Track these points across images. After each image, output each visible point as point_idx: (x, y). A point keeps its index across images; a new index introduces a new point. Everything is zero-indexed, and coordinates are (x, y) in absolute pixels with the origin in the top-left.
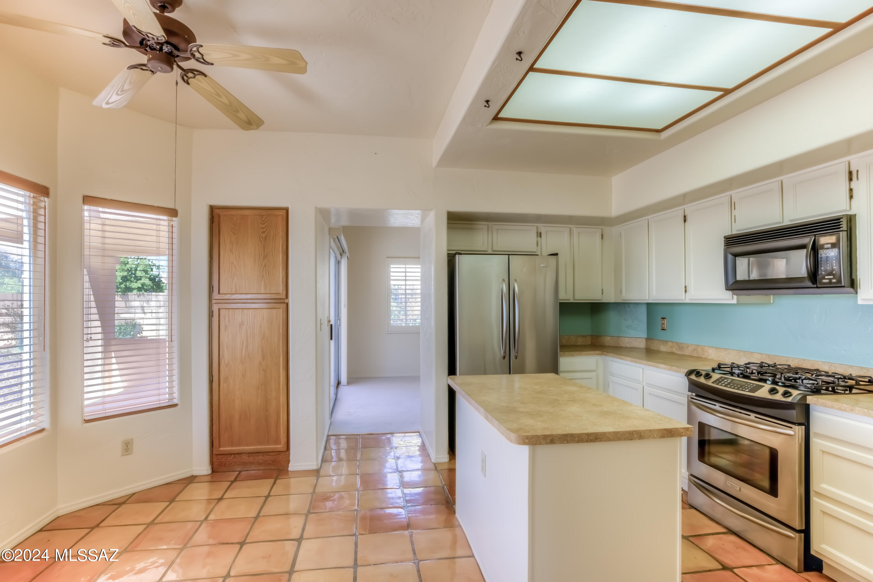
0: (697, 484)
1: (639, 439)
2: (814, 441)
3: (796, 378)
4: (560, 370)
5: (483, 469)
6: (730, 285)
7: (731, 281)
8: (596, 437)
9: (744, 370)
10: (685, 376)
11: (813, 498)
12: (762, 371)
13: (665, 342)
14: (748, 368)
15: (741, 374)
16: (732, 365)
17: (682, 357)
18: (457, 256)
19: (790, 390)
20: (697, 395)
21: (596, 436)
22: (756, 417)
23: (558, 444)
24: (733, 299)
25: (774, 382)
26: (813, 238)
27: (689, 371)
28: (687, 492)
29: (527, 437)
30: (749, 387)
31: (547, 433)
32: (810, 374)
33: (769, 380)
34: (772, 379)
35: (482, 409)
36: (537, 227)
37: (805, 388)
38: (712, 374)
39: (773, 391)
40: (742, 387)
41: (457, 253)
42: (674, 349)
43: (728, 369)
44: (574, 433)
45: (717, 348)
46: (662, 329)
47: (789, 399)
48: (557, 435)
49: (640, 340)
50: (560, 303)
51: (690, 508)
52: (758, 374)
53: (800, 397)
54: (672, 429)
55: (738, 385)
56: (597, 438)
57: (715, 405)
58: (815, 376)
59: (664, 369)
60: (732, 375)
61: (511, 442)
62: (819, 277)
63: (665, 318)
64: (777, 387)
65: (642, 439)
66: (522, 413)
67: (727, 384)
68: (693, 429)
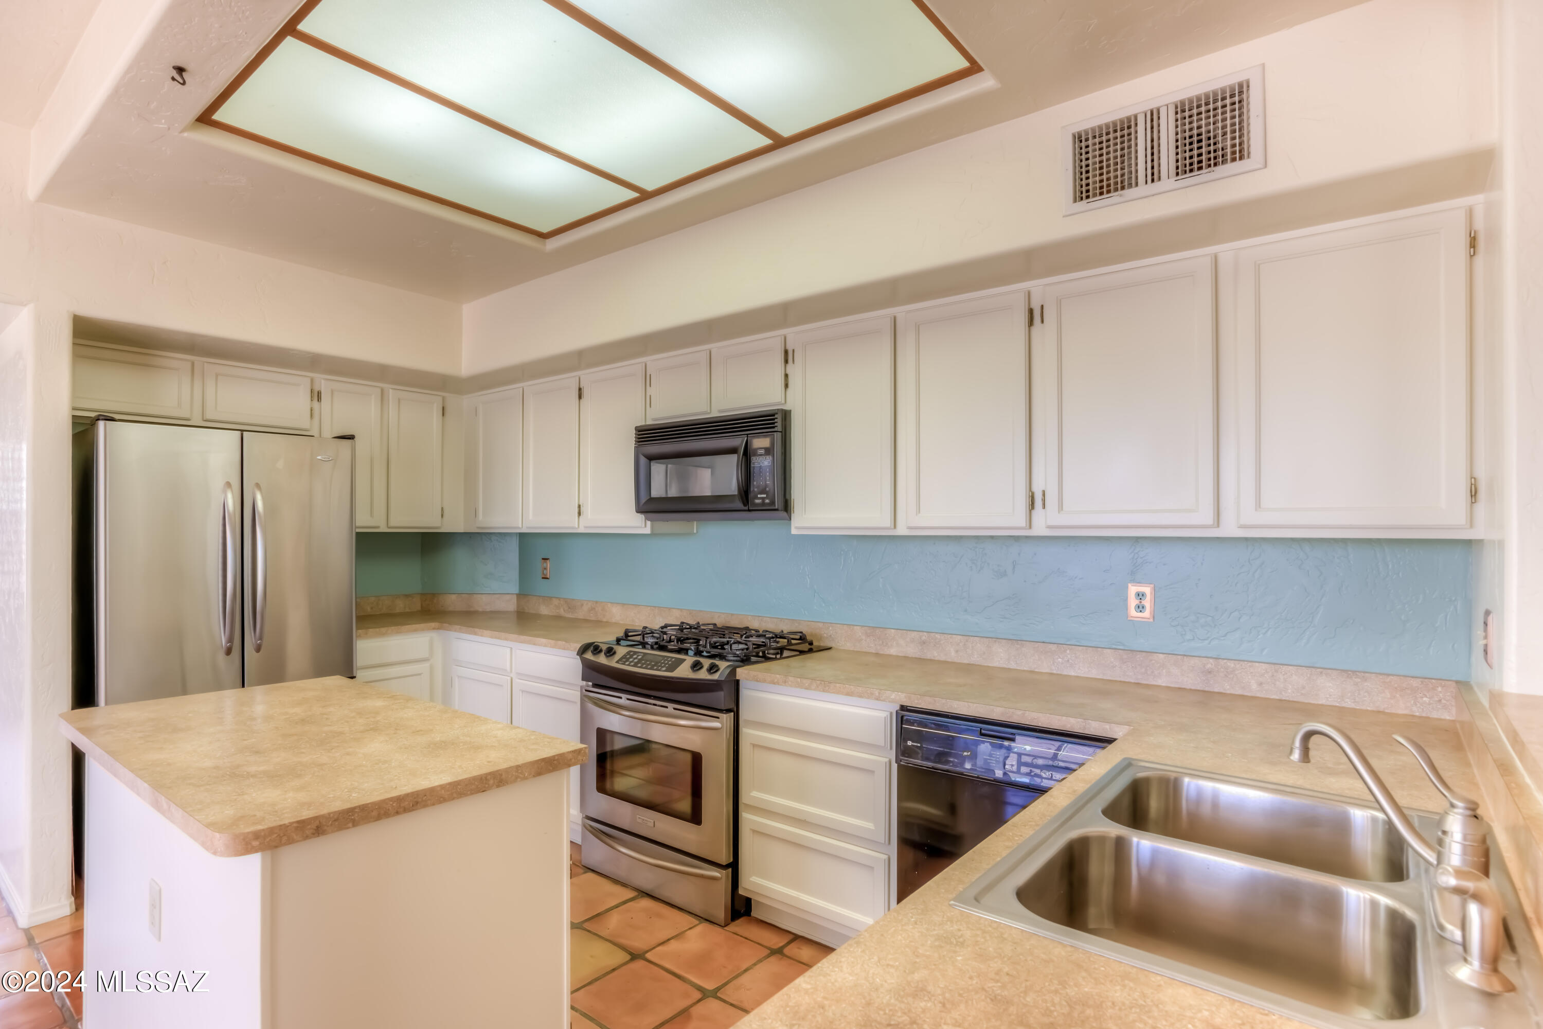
0: (595, 829)
1: (498, 786)
2: (744, 731)
3: (723, 642)
4: (358, 665)
5: (152, 923)
6: (643, 505)
7: (644, 499)
8: (415, 800)
9: (660, 638)
10: (577, 655)
11: (741, 815)
12: (682, 637)
13: (548, 599)
14: (665, 633)
15: (656, 643)
16: (644, 630)
17: (574, 623)
18: (101, 424)
19: (717, 662)
20: (595, 685)
21: (415, 798)
22: (675, 709)
23: (333, 832)
24: (646, 526)
25: (698, 653)
26: (746, 438)
27: (583, 647)
28: (580, 846)
29: (257, 835)
30: (667, 664)
31: (306, 814)
32: (739, 635)
33: (691, 649)
34: (694, 648)
35: (146, 785)
36: (312, 381)
37: (734, 657)
38: (616, 648)
39: (696, 666)
40: (656, 665)
41: (101, 418)
42: (562, 610)
43: (639, 638)
44: (368, 802)
45: (624, 604)
46: (543, 578)
47: (716, 677)
48: (329, 814)
49: (508, 597)
50: (358, 534)
51: (585, 872)
52: (677, 642)
53: (728, 671)
54: (554, 756)
55: (652, 662)
56: (417, 803)
57: (621, 698)
58: (745, 638)
59: (545, 646)
60: (644, 647)
61: (215, 853)
62: (751, 495)
63: (547, 559)
64: (702, 660)
65: (504, 785)
66: (253, 776)
67: (638, 664)
68: (587, 751)
